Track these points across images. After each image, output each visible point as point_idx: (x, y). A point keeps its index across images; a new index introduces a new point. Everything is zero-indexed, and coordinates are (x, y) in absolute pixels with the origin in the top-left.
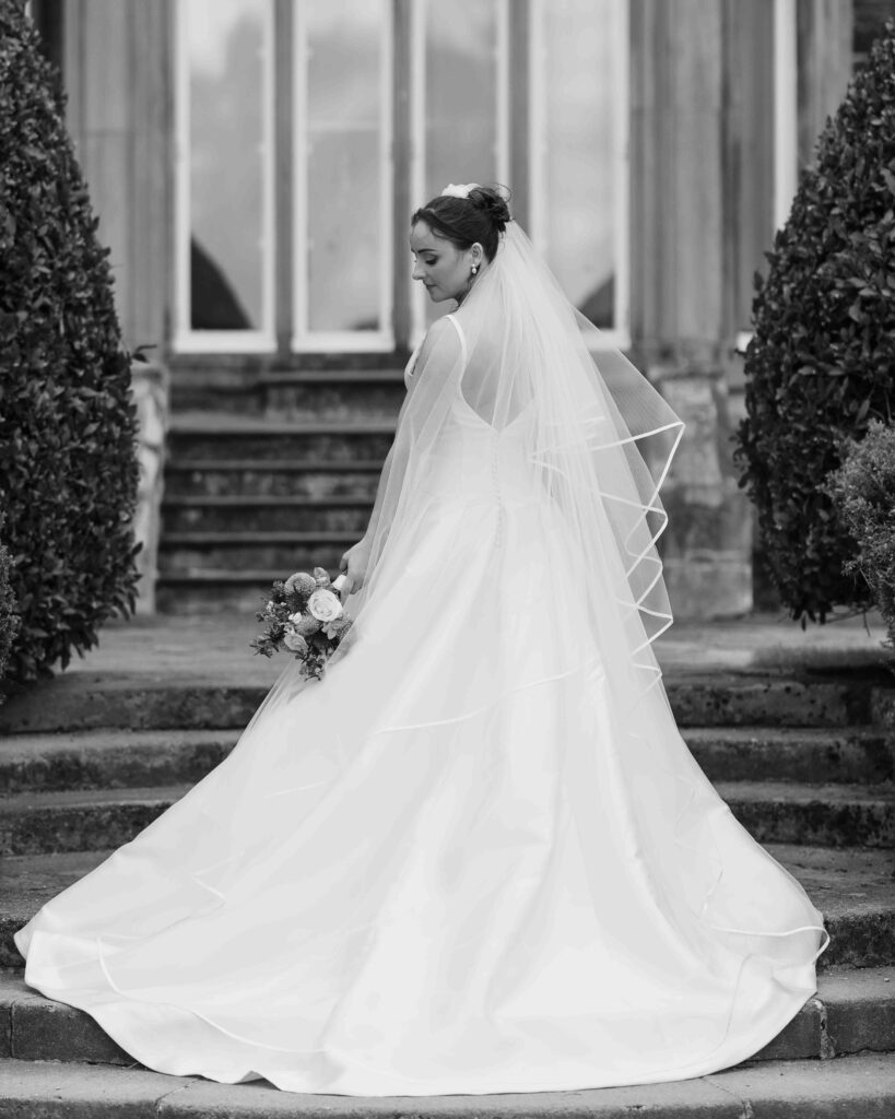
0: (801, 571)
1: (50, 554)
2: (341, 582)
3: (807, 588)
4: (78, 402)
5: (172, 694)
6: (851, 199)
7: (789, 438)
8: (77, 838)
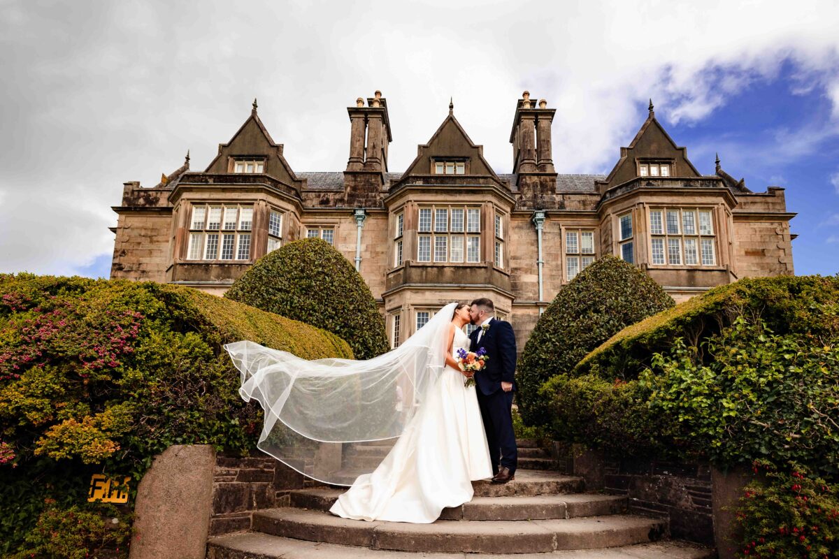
6: (539, 341)
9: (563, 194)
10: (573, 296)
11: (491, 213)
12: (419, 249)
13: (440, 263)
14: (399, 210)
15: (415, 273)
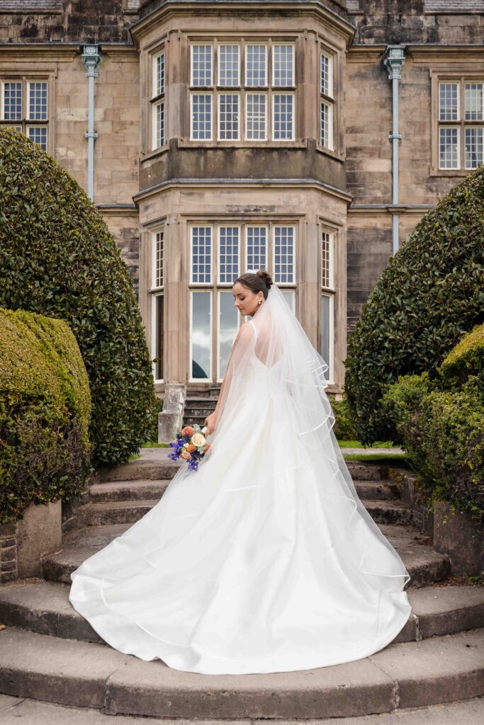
0: (367, 430)
1: (121, 423)
2: (205, 430)
3: (368, 436)
4: (131, 373)
5: (164, 468)
6: (384, 308)
7: (363, 387)
8: (124, 519)
9: (435, 15)
10: (443, 232)
11: (313, 52)
12: (192, 117)
13: (228, 142)
14: (157, 48)
15: (186, 160)
